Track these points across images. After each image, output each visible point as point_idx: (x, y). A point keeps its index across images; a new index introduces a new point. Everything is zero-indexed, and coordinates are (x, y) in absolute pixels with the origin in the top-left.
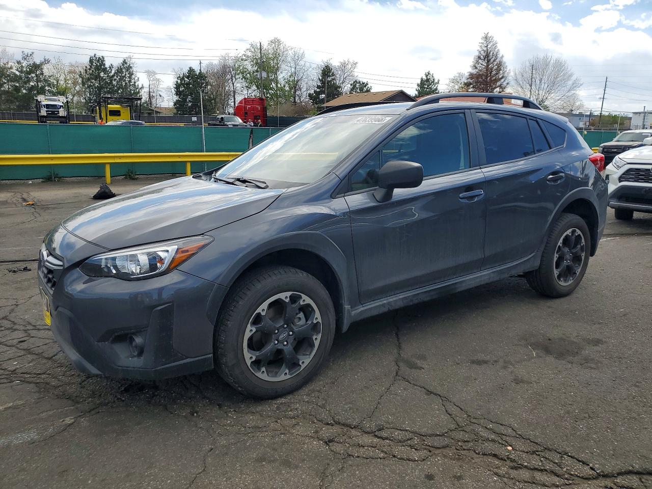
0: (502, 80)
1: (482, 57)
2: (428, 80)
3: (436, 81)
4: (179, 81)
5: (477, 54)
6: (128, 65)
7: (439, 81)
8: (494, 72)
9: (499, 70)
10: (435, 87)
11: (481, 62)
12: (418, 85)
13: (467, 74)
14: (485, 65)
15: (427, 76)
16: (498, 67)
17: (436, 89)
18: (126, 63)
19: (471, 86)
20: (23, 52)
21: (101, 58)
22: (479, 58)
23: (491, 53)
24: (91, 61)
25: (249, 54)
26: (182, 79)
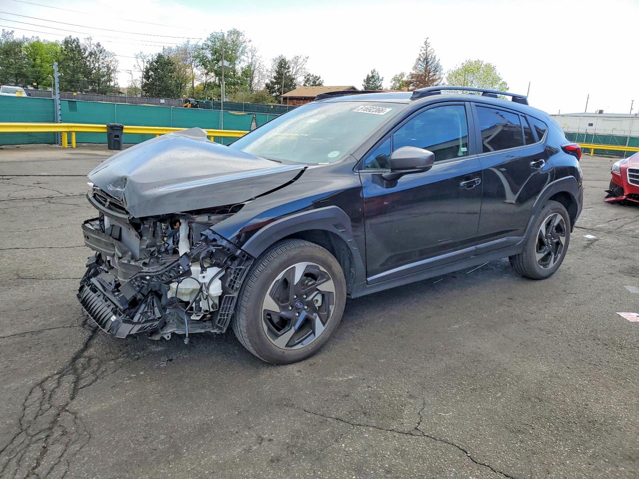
0: (439, 81)
1: (422, 59)
2: (373, 77)
3: (381, 78)
4: (148, 66)
5: (418, 56)
6: (101, 48)
7: (383, 78)
8: (431, 74)
9: (436, 70)
10: (379, 84)
11: (421, 64)
12: (364, 81)
13: (408, 74)
14: (424, 66)
15: (372, 73)
16: (436, 68)
17: (380, 86)
18: (99, 46)
19: (412, 84)
20: (3, 30)
21: (76, 40)
22: (419, 60)
23: (430, 56)
24: (66, 42)
25: (210, 43)
26: (151, 64)
